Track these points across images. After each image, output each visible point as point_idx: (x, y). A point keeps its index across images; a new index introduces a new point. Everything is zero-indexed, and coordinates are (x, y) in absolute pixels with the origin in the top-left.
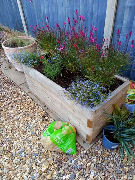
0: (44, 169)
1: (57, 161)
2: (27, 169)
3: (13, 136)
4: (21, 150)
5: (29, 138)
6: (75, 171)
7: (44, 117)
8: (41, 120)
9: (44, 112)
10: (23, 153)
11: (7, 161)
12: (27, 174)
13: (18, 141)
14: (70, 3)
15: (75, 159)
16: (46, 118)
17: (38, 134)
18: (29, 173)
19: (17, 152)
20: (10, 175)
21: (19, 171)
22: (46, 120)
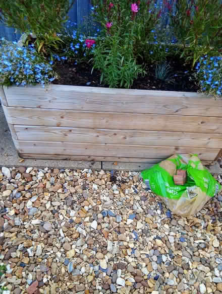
0: (216, 243)
1: (214, 218)
2: (201, 267)
3: (108, 254)
4: (155, 258)
5: (137, 228)
7: (113, 179)
8: (115, 187)
9: (102, 172)
10: (164, 258)
12: (209, 274)
13: (129, 252)
16: (119, 178)
17: (142, 210)
18: (212, 269)
19: (155, 266)
21: (196, 285)
22: (124, 182)
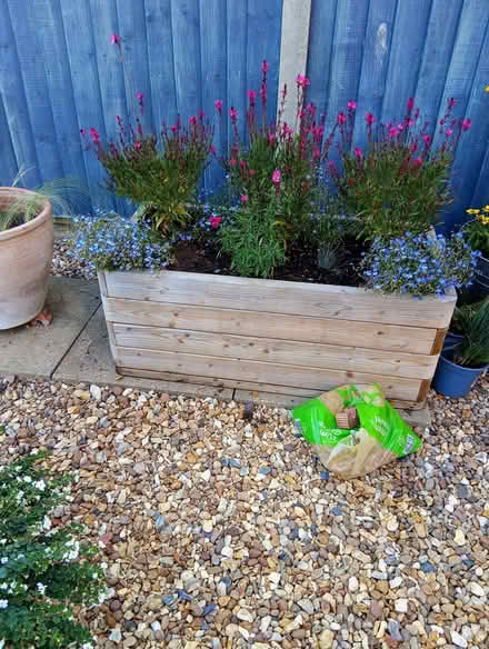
0: (393, 525)
1: (400, 489)
2: (358, 555)
3: (218, 515)
4: (287, 531)
5: (271, 487)
6: (454, 480)
7: (247, 416)
8: (248, 427)
9: (233, 404)
10: (302, 533)
11: (283, 582)
12: (369, 566)
13: (249, 516)
14: (127, 49)
15: (427, 459)
16: (257, 415)
17: (283, 464)
18: (374, 560)
19: (284, 540)
20: (337, 603)
21: (344, 578)
22: (264, 422)
